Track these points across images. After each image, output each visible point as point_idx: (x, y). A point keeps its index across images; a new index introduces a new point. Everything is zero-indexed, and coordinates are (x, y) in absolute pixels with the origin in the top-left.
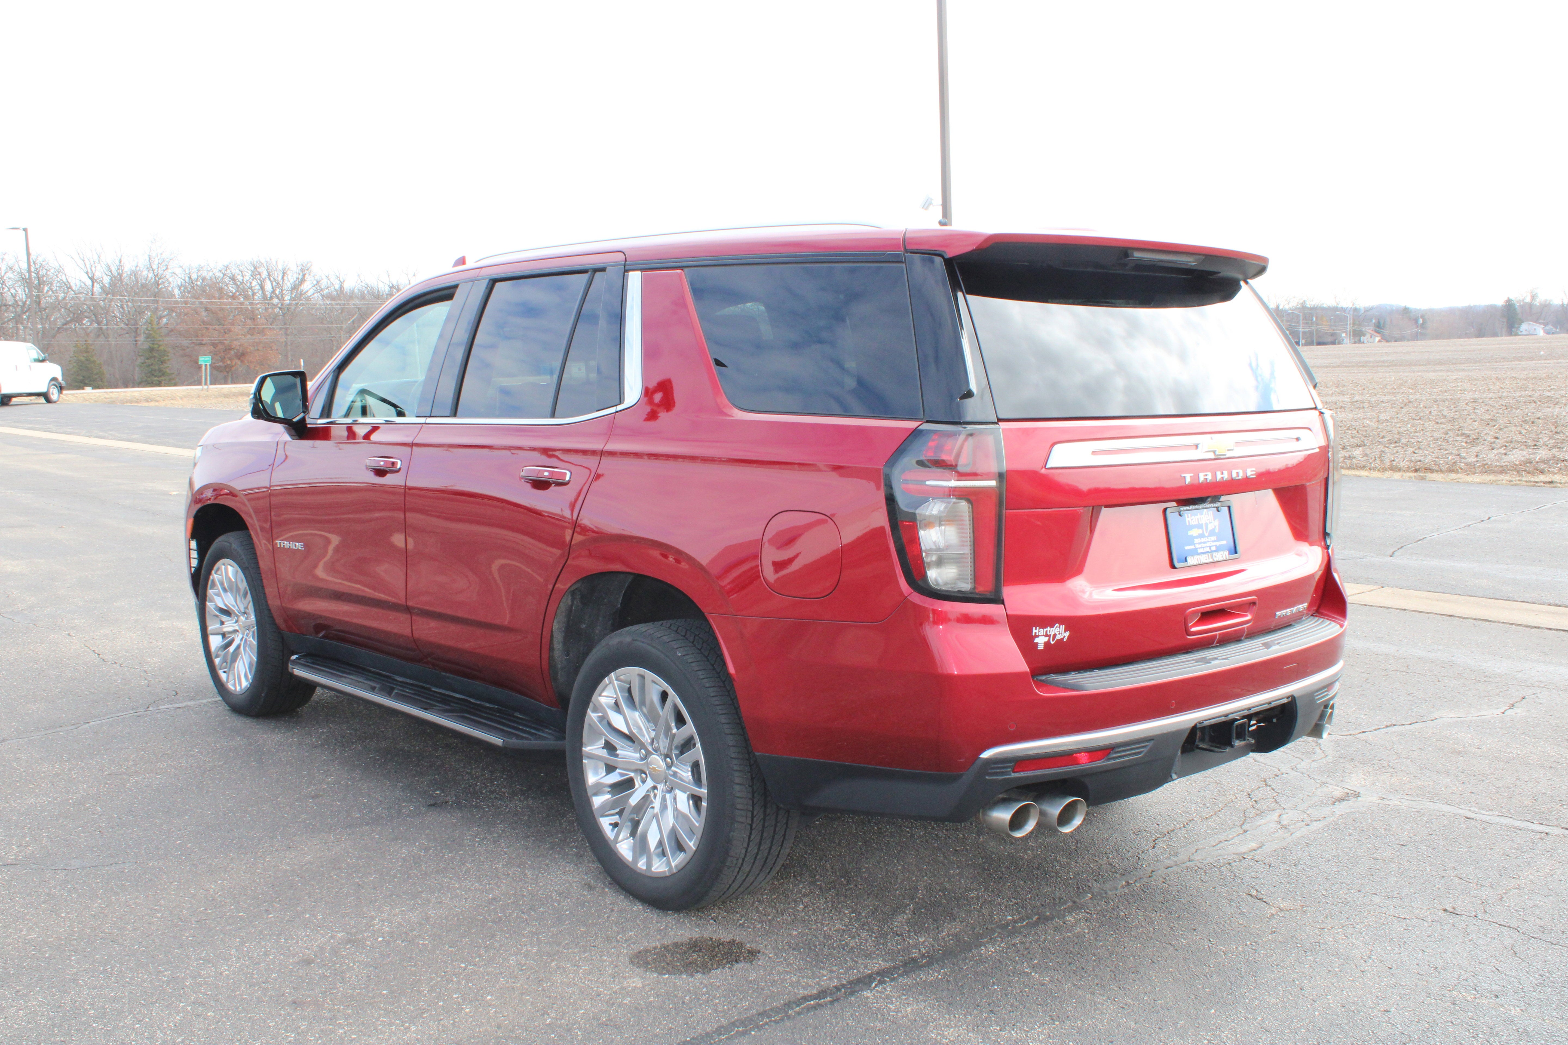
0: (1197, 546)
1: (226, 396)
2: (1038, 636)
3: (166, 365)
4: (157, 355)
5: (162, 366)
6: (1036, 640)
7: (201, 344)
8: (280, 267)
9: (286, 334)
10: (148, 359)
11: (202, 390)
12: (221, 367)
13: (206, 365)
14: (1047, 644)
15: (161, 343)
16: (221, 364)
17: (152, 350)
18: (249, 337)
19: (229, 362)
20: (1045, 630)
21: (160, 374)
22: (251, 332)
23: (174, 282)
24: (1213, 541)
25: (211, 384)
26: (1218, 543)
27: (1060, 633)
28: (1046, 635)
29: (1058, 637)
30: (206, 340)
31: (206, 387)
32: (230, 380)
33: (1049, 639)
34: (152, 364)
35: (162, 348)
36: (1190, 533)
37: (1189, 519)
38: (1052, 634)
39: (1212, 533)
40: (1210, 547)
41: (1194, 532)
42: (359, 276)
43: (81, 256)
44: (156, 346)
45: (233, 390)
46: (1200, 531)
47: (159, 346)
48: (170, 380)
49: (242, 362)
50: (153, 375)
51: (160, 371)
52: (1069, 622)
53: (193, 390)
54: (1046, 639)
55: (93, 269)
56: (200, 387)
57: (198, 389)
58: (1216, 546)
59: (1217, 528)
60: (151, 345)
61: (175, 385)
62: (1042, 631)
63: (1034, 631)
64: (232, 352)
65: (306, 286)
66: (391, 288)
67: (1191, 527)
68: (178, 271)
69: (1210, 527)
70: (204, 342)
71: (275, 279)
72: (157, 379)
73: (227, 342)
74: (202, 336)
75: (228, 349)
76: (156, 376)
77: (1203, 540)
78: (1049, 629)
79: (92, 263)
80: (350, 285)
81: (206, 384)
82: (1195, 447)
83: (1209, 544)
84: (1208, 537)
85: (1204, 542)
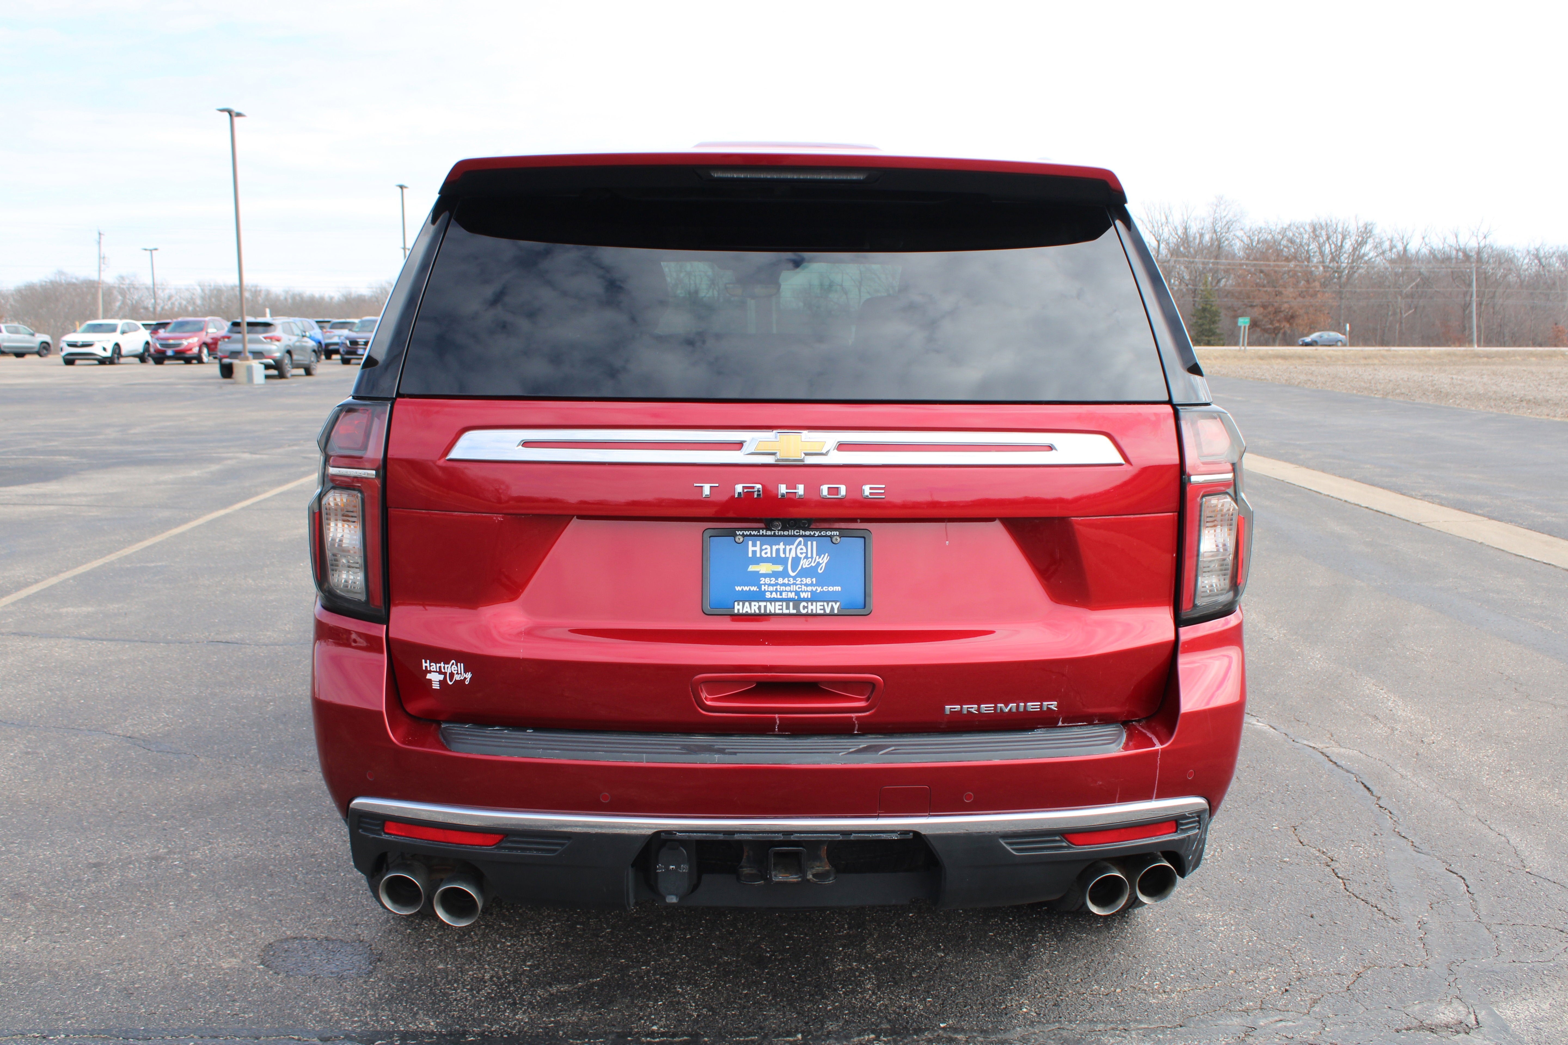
0: (765, 588)
1: (1261, 358)
2: (430, 672)
3: (1216, 326)
4: (1208, 315)
5: (1212, 326)
6: (429, 676)
7: (1252, 306)
8: (1340, 230)
9: (1341, 298)
10: (1200, 319)
11: (1240, 350)
12: (1270, 328)
13: (1245, 327)
14: (443, 683)
15: (1213, 304)
16: (1270, 326)
17: (1204, 310)
18: (1300, 299)
19: (1277, 325)
20: (438, 665)
21: (1210, 334)
22: (1301, 295)
23: (1237, 245)
24: (807, 585)
25: (1249, 344)
26: (820, 589)
27: (458, 672)
28: (440, 672)
29: (457, 677)
30: (1256, 302)
31: (1243, 348)
32: (1278, 342)
33: (445, 678)
34: (1203, 324)
35: (1214, 308)
38: (449, 671)
39: (807, 572)
42: (1423, 238)
43: (1150, 218)
44: (1208, 307)
45: (1270, 352)
46: (780, 568)
47: (1212, 306)
48: (1219, 340)
49: (1291, 324)
50: (1203, 334)
51: (1210, 330)
52: (469, 660)
53: (1230, 350)
54: (441, 677)
55: (1161, 231)
56: (1237, 348)
57: (1235, 350)
58: (814, 592)
59: (823, 565)
60: (1204, 306)
61: (1223, 345)
62: (434, 667)
63: (424, 665)
64: (1282, 315)
65: (1365, 249)
66: (1457, 251)
67: (758, 560)
68: (1240, 233)
69: (805, 564)
70: (1255, 304)
71: (1333, 242)
72: (1207, 338)
73: (1276, 305)
74: (1254, 298)
75: (1277, 312)
76: (1206, 336)
77: (781, 581)
78: (442, 665)
79: (1160, 225)
80: (1413, 247)
81: (1243, 345)
82: (739, 445)
83: (796, 588)
84: (794, 578)
85: (784, 585)
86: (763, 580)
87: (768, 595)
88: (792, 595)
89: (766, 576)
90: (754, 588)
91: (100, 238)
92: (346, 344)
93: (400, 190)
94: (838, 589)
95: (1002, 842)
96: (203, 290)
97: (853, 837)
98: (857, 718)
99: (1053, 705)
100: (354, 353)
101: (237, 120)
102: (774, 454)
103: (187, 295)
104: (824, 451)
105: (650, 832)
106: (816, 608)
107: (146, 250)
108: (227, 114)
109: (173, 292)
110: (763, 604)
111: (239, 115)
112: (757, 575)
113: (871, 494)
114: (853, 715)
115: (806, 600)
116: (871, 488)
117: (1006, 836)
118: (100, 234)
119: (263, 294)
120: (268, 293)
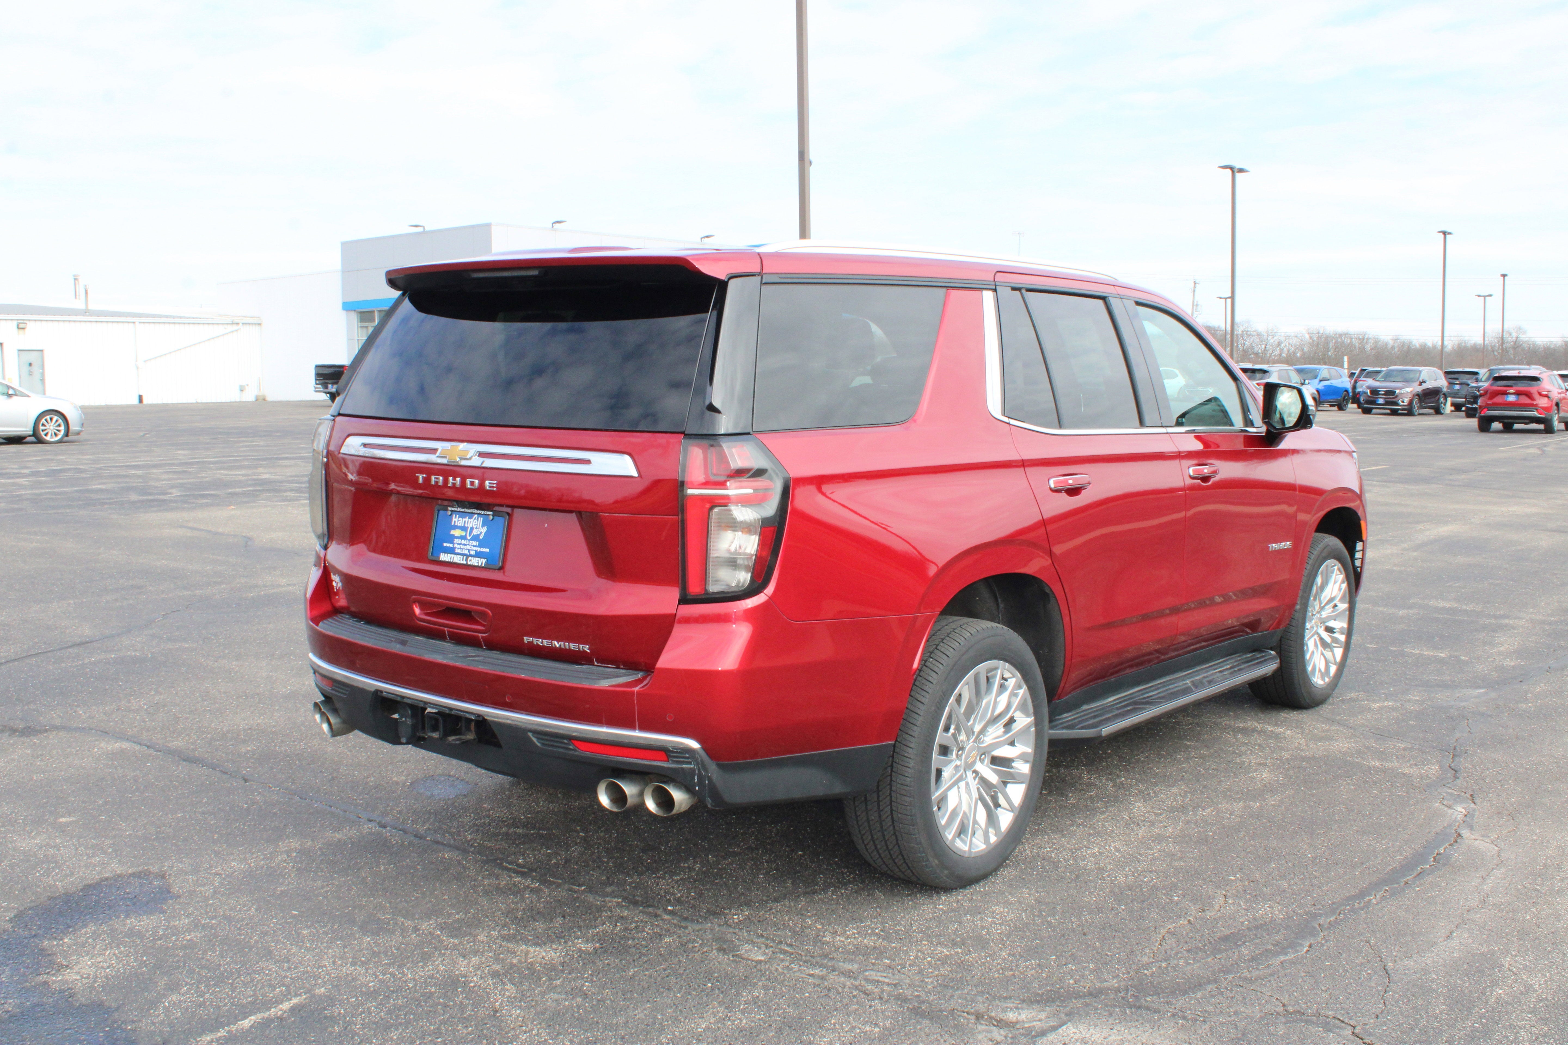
0: (456, 545)
2: (333, 581)
6: (333, 584)
24: (474, 546)
26: (479, 549)
36: (453, 532)
37: (456, 520)
39: (475, 538)
40: (469, 551)
41: (457, 533)
46: (463, 533)
58: (476, 551)
59: (483, 534)
62: (334, 578)
63: (332, 576)
67: (456, 527)
69: (475, 532)
77: (463, 542)
82: (433, 451)
83: (468, 547)
84: (469, 540)
85: (464, 545)
86: (456, 541)
87: (457, 551)
88: (466, 552)
89: (457, 538)
90: (451, 545)
91: (1195, 287)
92: (1366, 393)
93: (1442, 235)
94: (487, 550)
95: (530, 734)
96: (1311, 337)
97: (453, 712)
98: (482, 637)
99: (586, 648)
100: (1374, 402)
101: (1238, 176)
102: (446, 457)
103: (1295, 341)
104: (468, 457)
105: (373, 690)
106: (475, 562)
107: (1220, 298)
108: (1229, 171)
109: (1282, 339)
110: (453, 556)
111: (1241, 170)
112: (454, 537)
113: (490, 487)
114: (480, 635)
115: (472, 556)
116: (490, 483)
117: (535, 732)
118: (1195, 283)
119: (1371, 342)
120: (1377, 341)
